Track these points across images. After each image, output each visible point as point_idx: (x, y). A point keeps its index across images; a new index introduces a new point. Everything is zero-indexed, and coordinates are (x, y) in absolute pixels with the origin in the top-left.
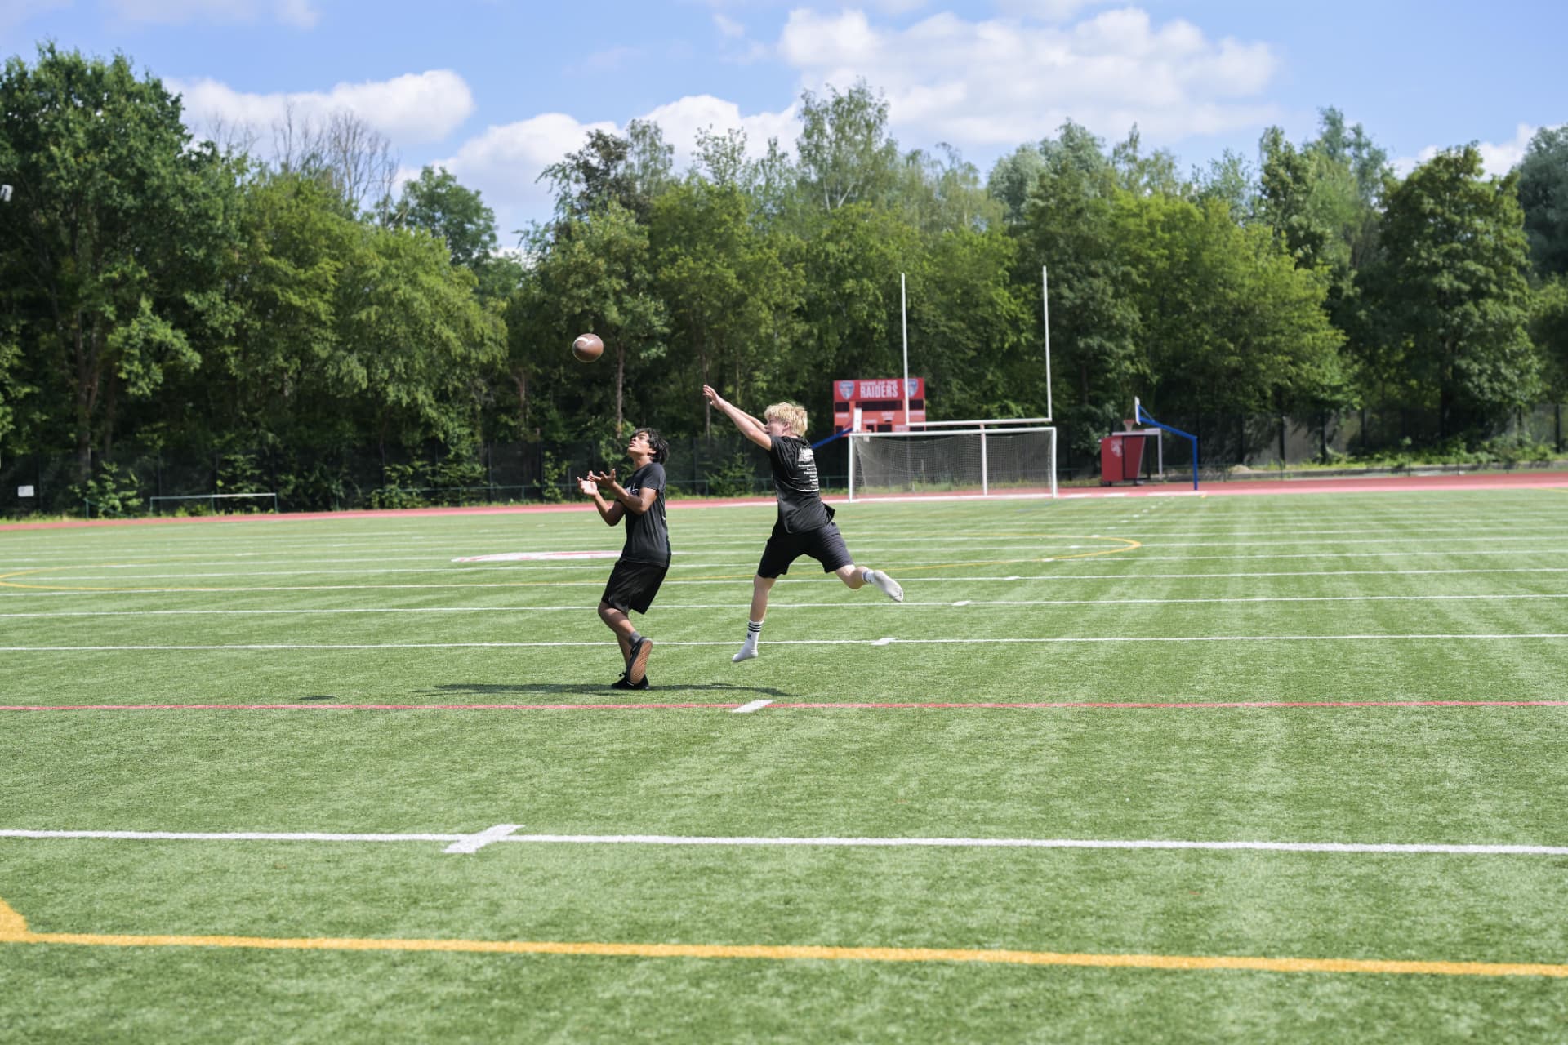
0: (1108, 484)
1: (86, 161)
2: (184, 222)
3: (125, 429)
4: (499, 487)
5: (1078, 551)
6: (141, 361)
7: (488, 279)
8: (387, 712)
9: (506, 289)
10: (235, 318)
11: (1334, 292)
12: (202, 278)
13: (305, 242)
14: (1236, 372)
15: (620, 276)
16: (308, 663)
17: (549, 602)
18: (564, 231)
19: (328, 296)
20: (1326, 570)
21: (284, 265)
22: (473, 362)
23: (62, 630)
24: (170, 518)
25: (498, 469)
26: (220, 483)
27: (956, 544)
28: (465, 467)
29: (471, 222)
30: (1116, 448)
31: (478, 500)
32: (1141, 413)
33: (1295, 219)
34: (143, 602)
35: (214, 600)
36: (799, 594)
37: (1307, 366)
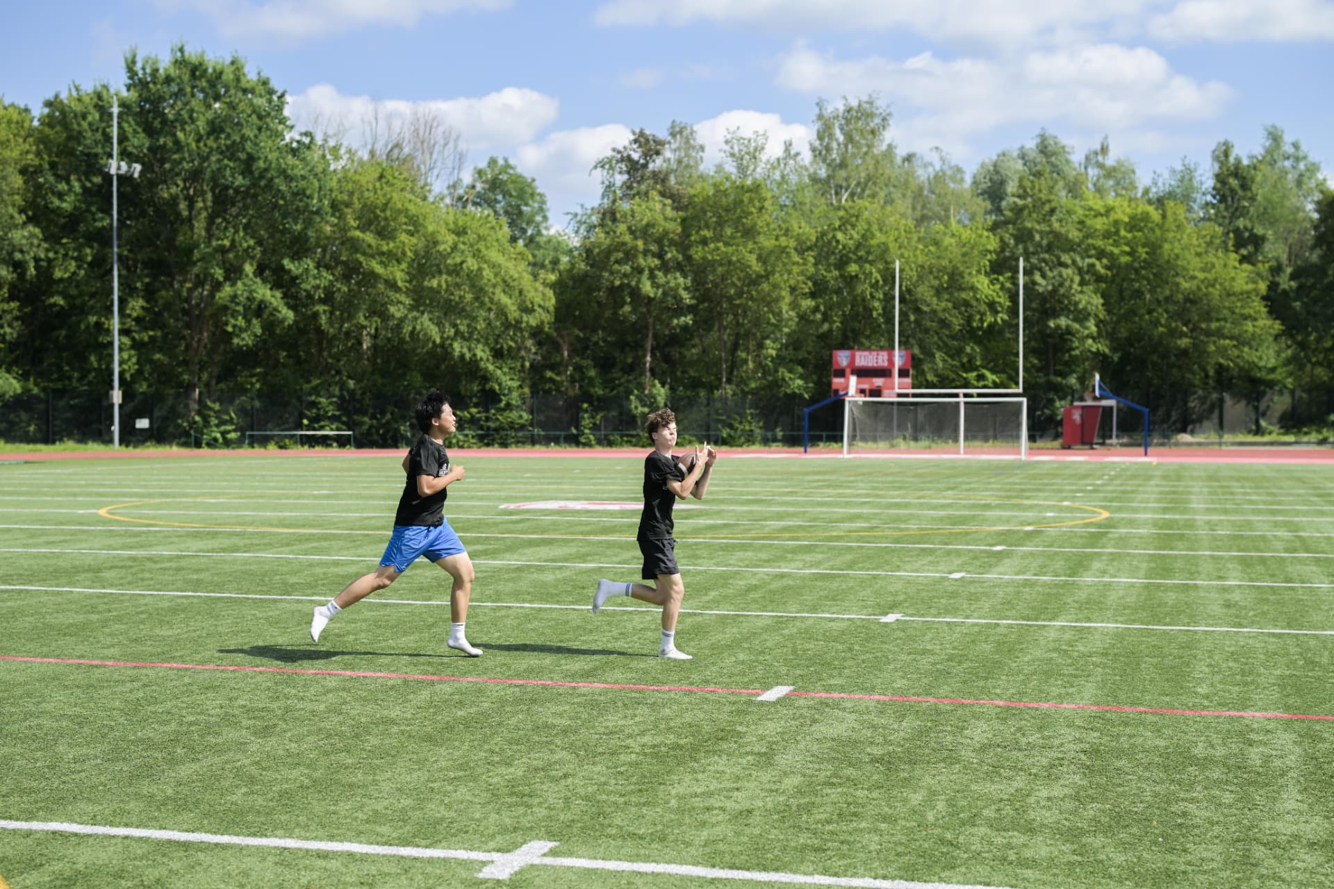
0: (1067, 447)
1: (205, 145)
2: (283, 198)
3: (227, 373)
4: (542, 433)
5: (1054, 519)
6: (244, 317)
7: (539, 253)
8: (432, 684)
9: (555, 262)
10: (324, 283)
11: (1273, 286)
12: (299, 248)
13: (386, 219)
14: (1184, 353)
15: (654, 255)
16: (365, 621)
17: (583, 558)
18: (609, 216)
19: (404, 266)
20: (1286, 551)
21: (369, 238)
22: (524, 325)
23: (150, 571)
24: (262, 450)
25: (542, 418)
26: (305, 422)
27: (943, 507)
28: (514, 415)
29: (526, 205)
30: (1077, 416)
31: (523, 443)
32: (1100, 387)
33: (1241, 223)
34: (226, 542)
35: (288, 542)
36: (808, 557)
37: (1246, 349)
